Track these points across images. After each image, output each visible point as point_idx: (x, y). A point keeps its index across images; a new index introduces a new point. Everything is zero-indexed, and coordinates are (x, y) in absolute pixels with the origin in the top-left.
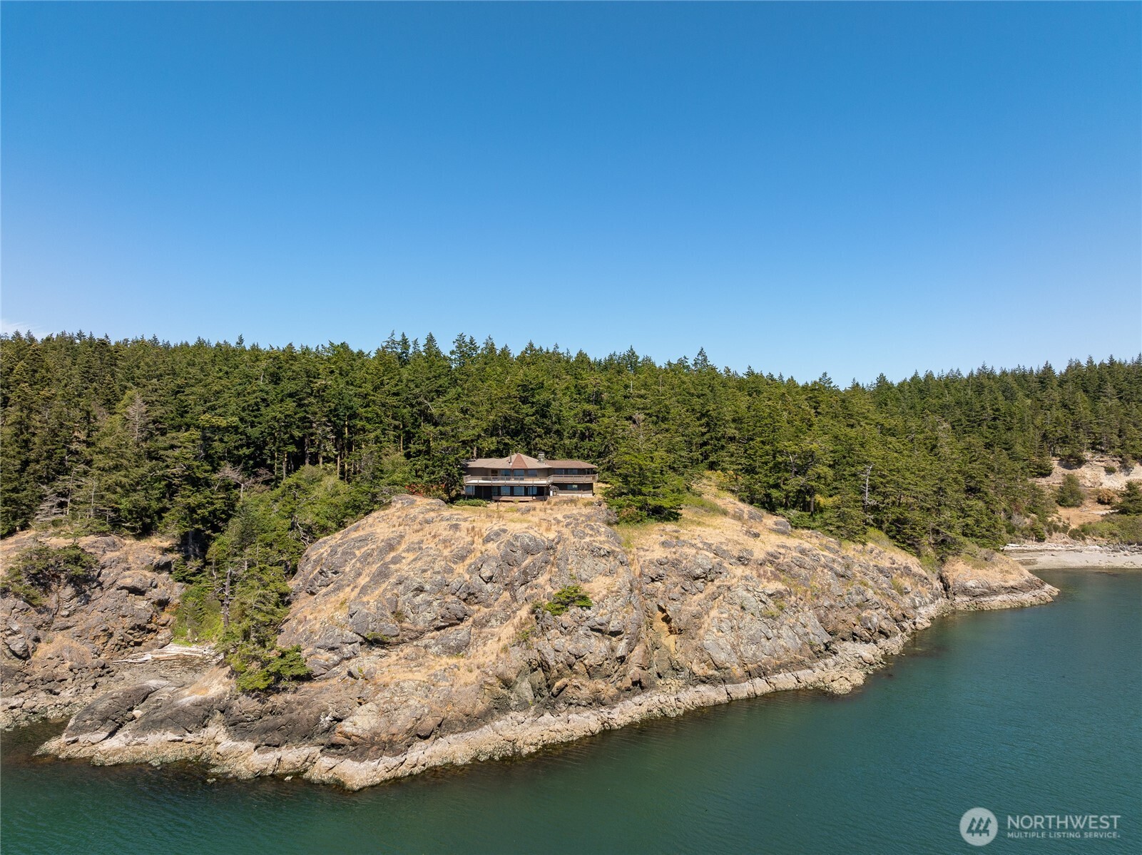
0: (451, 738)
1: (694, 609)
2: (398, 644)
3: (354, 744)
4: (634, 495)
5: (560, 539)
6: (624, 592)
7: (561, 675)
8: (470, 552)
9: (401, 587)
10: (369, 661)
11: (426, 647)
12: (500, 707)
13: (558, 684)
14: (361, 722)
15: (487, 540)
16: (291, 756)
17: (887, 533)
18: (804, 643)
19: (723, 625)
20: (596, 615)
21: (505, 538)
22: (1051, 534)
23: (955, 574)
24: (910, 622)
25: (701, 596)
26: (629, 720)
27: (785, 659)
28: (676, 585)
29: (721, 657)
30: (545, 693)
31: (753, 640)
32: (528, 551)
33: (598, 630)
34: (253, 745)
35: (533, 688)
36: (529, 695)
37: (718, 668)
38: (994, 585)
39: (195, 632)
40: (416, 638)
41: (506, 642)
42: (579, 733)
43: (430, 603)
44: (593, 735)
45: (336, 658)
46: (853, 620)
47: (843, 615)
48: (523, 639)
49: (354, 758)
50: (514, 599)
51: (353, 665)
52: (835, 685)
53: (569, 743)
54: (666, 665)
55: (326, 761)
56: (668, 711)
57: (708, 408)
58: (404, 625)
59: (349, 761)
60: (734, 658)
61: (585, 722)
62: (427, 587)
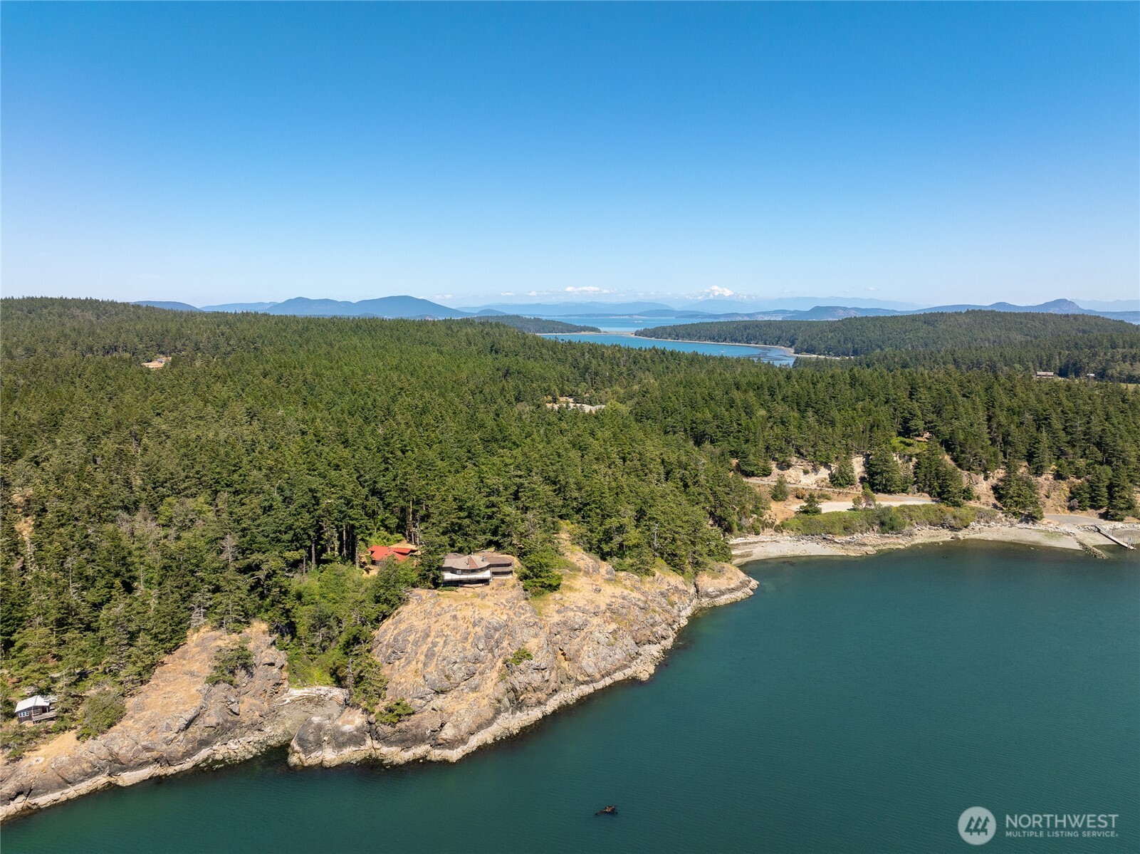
0: (482, 731)
1: (576, 647)
2: (450, 691)
3: (448, 743)
4: (537, 578)
5: (510, 619)
6: (545, 646)
7: (522, 693)
8: (469, 634)
9: (445, 662)
10: (439, 702)
11: (462, 690)
12: (498, 712)
13: (521, 698)
14: (448, 733)
15: (474, 625)
16: (419, 751)
17: (666, 561)
18: (627, 655)
19: (590, 654)
20: (534, 662)
21: (484, 623)
22: (763, 530)
23: (702, 583)
24: (677, 624)
25: (579, 639)
26: (553, 709)
27: (618, 665)
28: (566, 635)
29: (590, 671)
30: (515, 702)
31: (604, 659)
32: (496, 630)
33: (538, 669)
34: (400, 749)
35: (509, 700)
36: (508, 704)
37: (589, 676)
38: (723, 588)
39: (303, 681)
40: (457, 686)
41: (495, 681)
42: (534, 719)
43: (460, 668)
44: (540, 720)
45: (424, 702)
46: (649, 633)
47: (644, 632)
48: (502, 678)
49: (450, 749)
50: (494, 657)
51: (433, 705)
52: (642, 675)
53: (531, 725)
54: (565, 677)
55: (437, 752)
56: (569, 701)
57: (559, 478)
58: (451, 681)
59: (447, 750)
60: (596, 670)
61: (536, 714)
62: (458, 661)
